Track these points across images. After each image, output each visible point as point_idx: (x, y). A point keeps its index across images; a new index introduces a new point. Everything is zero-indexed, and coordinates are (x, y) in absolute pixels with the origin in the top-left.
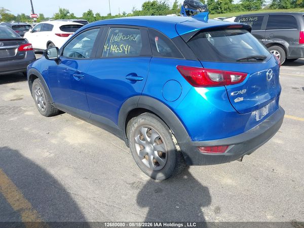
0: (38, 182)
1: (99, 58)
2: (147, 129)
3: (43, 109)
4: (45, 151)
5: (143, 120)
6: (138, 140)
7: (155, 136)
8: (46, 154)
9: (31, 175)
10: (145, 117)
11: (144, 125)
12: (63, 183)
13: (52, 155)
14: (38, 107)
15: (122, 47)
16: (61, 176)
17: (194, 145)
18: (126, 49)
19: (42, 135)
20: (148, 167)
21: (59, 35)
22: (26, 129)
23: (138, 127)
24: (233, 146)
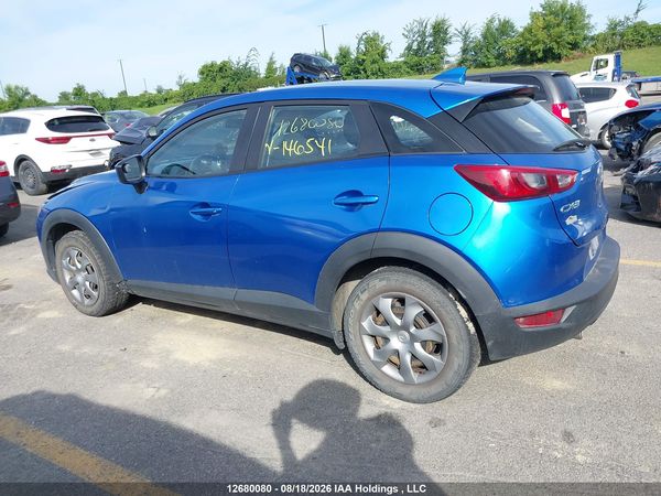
0: (168, 449)
1: (255, 170)
2: (390, 300)
3: (87, 301)
4: (142, 385)
5: (384, 283)
6: (371, 326)
7: (413, 311)
8: (150, 392)
9: (142, 438)
10: (386, 275)
11: (384, 293)
12: (227, 442)
13: (163, 392)
14: (71, 297)
15: (312, 143)
16: (215, 430)
17: (507, 315)
18: (322, 147)
19: (111, 355)
20: (398, 381)
21: (46, 141)
22: (65, 348)
23: (369, 299)
24: (574, 307)
